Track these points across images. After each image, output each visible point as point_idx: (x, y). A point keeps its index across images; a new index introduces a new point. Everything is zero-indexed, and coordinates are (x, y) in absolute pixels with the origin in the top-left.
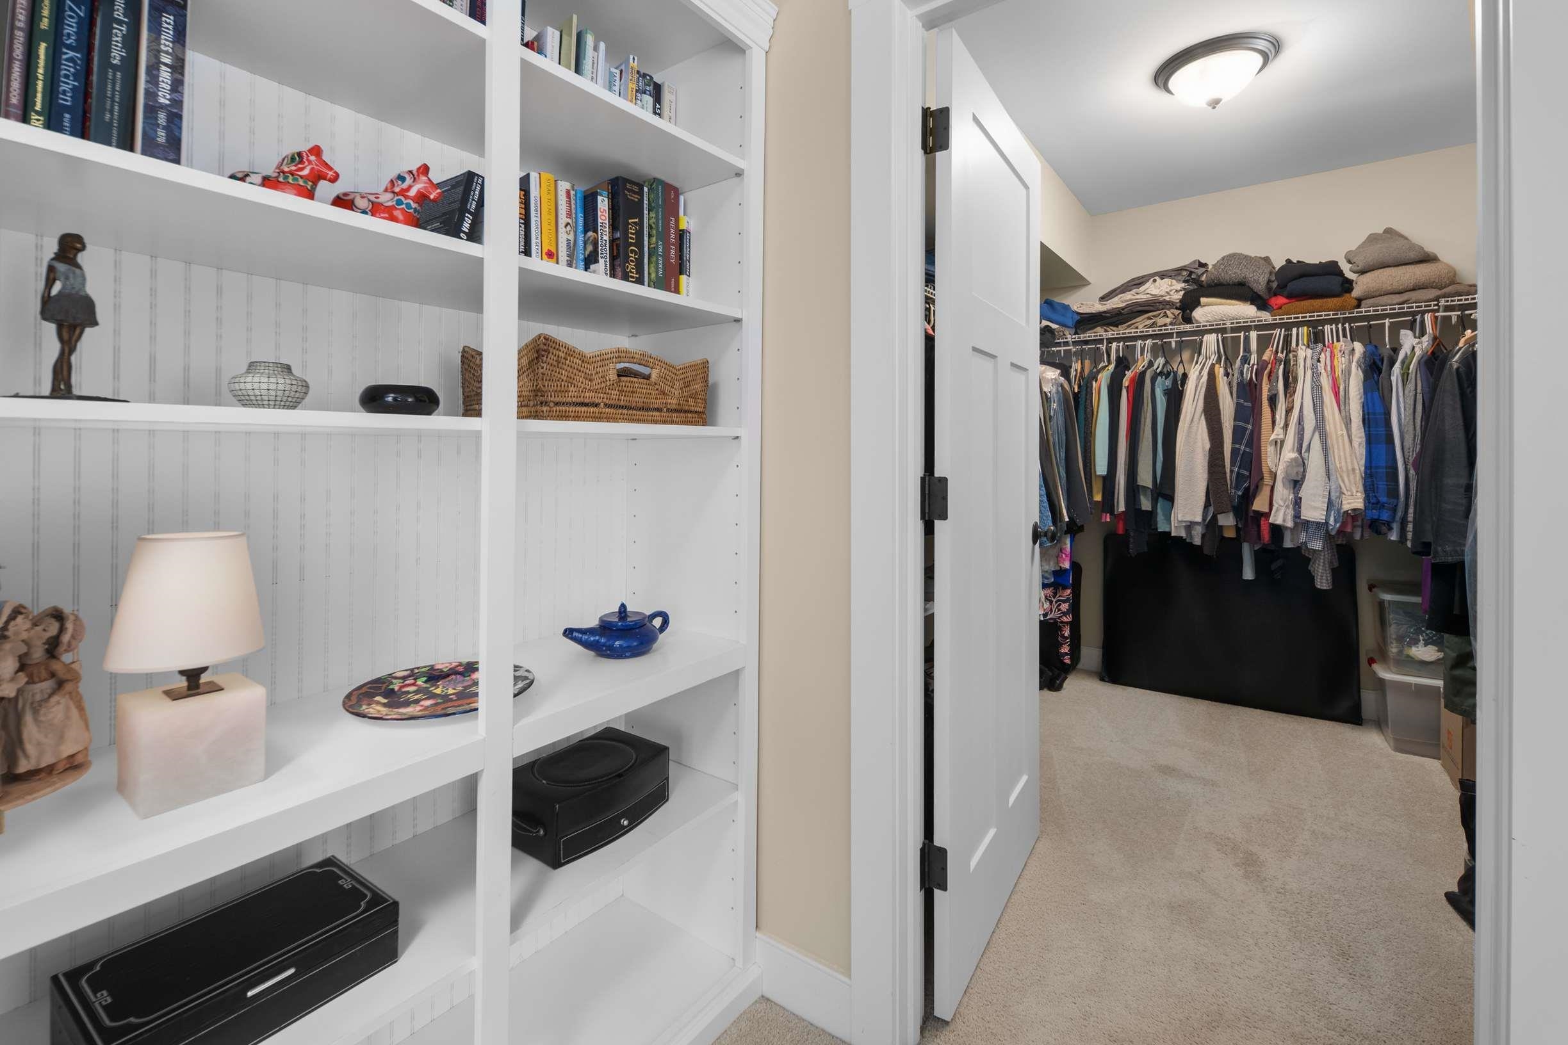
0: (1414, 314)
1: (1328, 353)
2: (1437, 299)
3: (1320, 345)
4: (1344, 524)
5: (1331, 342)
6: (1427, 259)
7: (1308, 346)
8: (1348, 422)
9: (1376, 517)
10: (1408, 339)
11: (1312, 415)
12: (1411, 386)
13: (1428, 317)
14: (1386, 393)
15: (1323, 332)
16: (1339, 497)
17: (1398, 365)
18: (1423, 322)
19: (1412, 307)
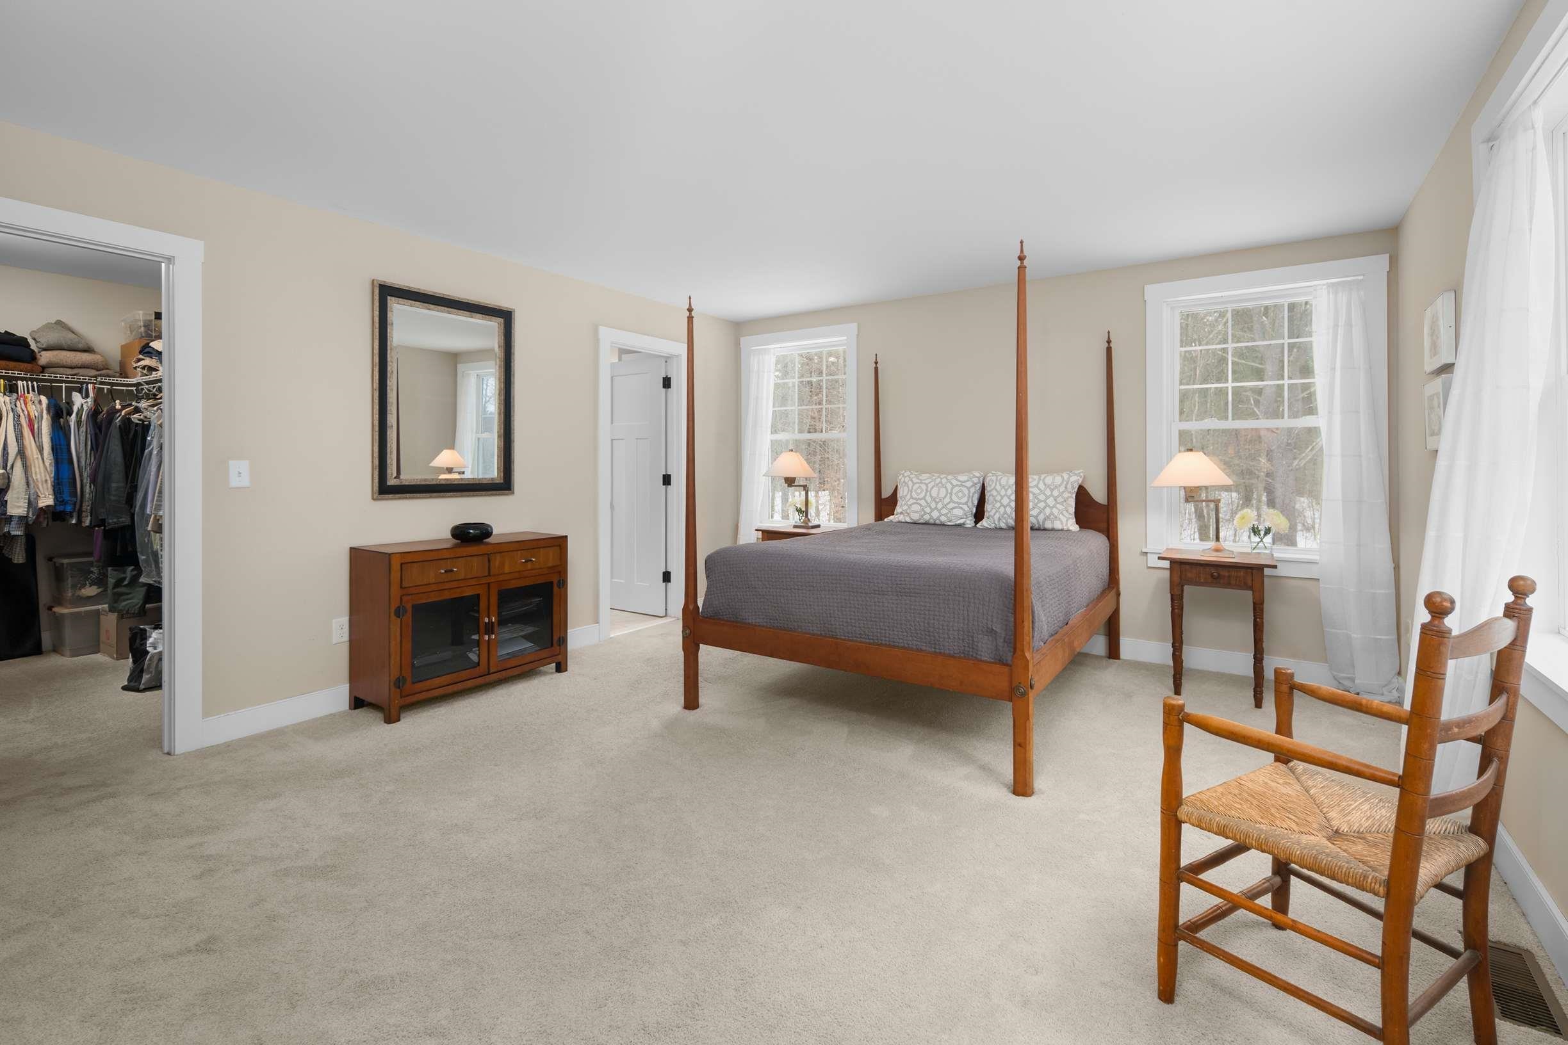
0: (82, 383)
1: (22, 402)
2: (96, 376)
3: (15, 395)
4: (38, 516)
5: (23, 393)
6: (88, 350)
7: (5, 394)
8: (40, 449)
9: (62, 510)
10: (77, 399)
11: (15, 444)
12: (83, 429)
13: (90, 387)
14: (67, 431)
15: (16, 385)
16: (36, 499)
17: (74, 415)
18: (87, 389)
19: (80, 379)
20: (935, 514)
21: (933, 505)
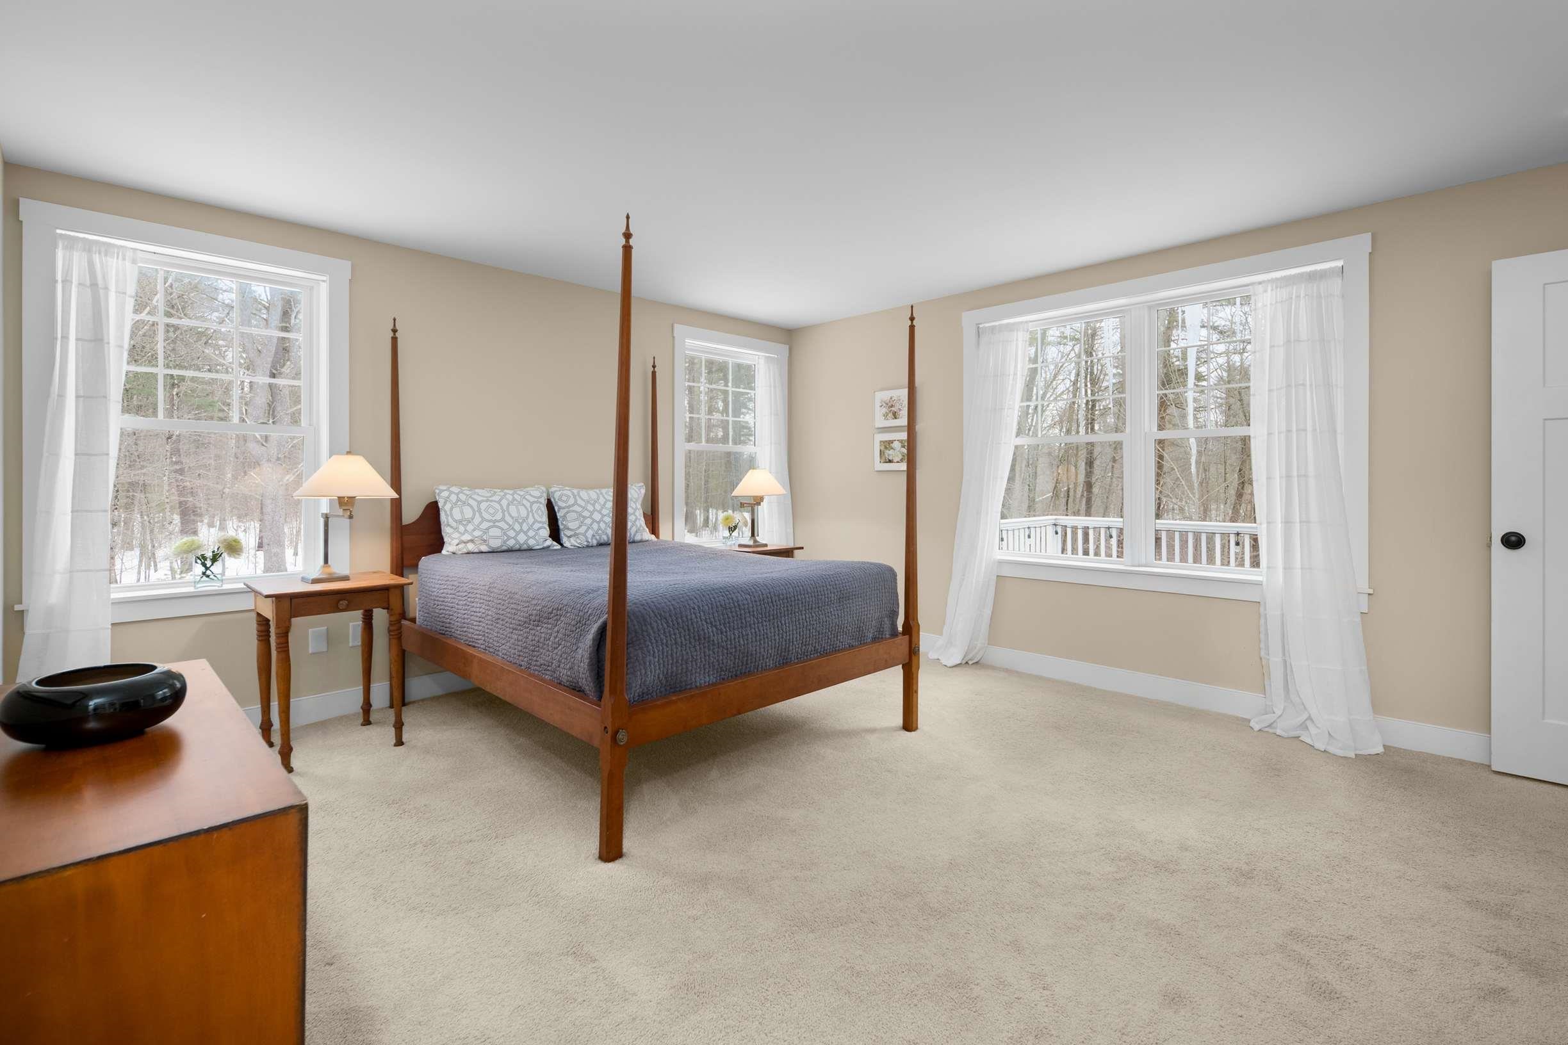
20: (522, 538)
21: (517, 527)
